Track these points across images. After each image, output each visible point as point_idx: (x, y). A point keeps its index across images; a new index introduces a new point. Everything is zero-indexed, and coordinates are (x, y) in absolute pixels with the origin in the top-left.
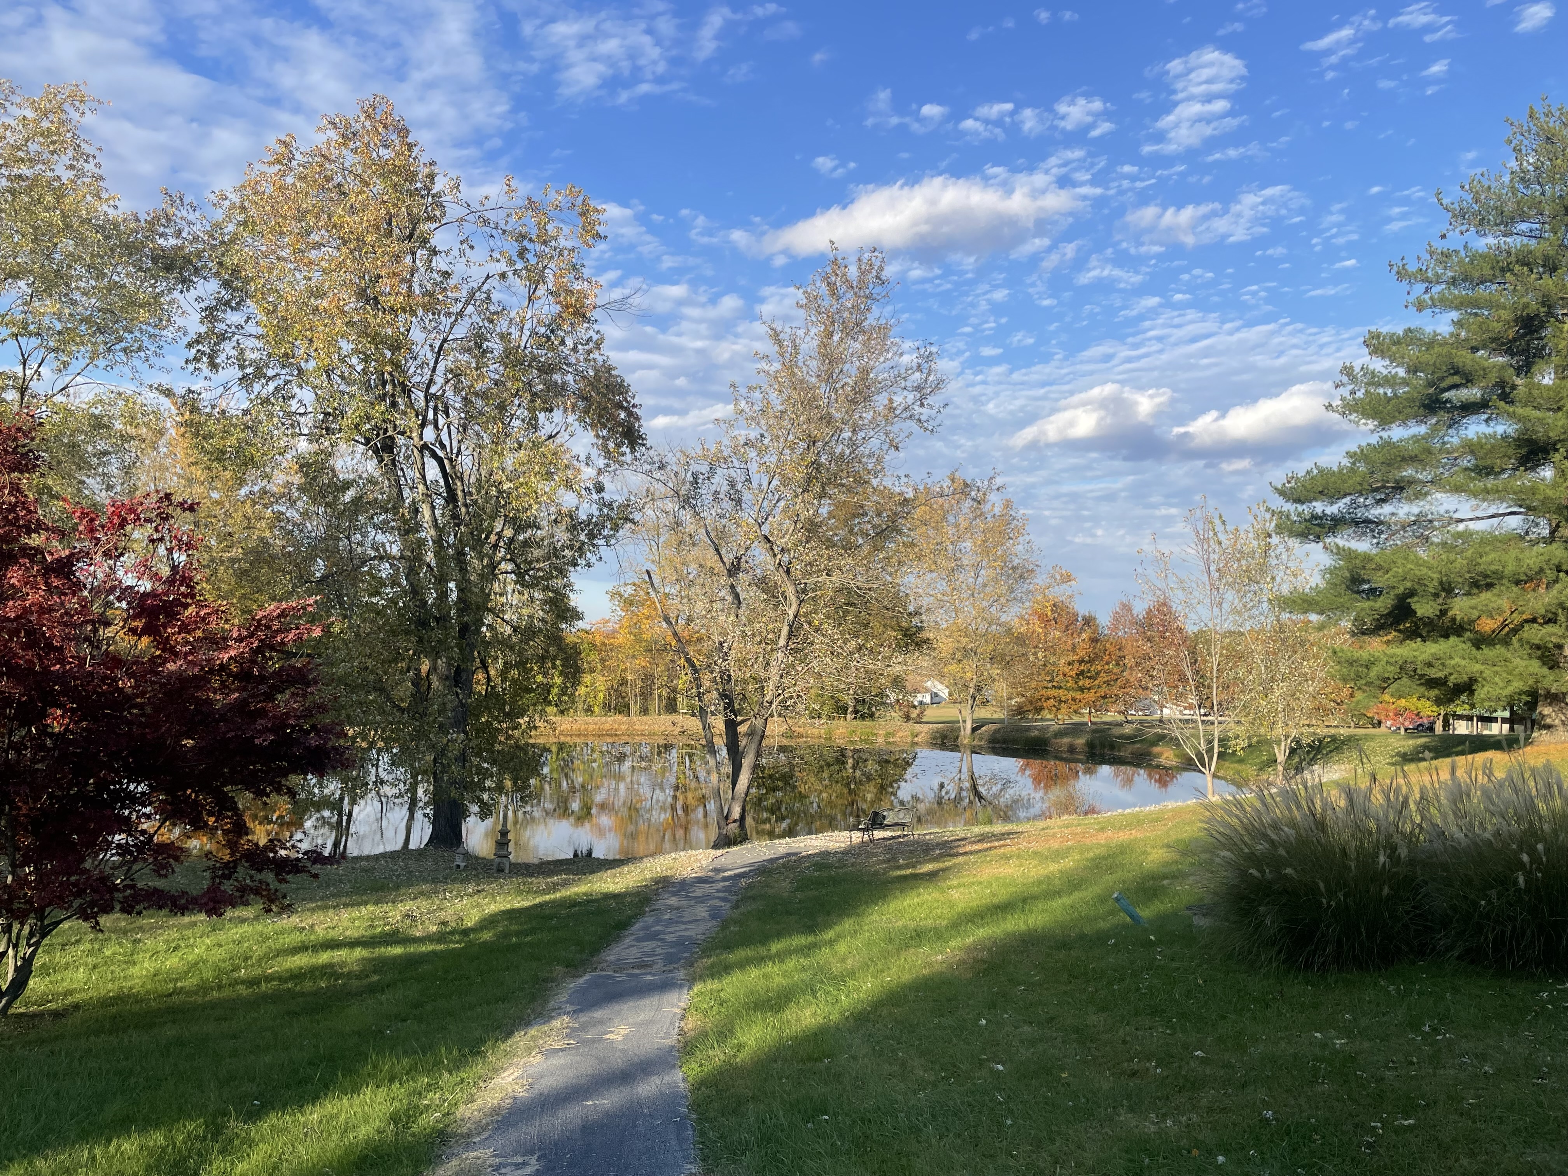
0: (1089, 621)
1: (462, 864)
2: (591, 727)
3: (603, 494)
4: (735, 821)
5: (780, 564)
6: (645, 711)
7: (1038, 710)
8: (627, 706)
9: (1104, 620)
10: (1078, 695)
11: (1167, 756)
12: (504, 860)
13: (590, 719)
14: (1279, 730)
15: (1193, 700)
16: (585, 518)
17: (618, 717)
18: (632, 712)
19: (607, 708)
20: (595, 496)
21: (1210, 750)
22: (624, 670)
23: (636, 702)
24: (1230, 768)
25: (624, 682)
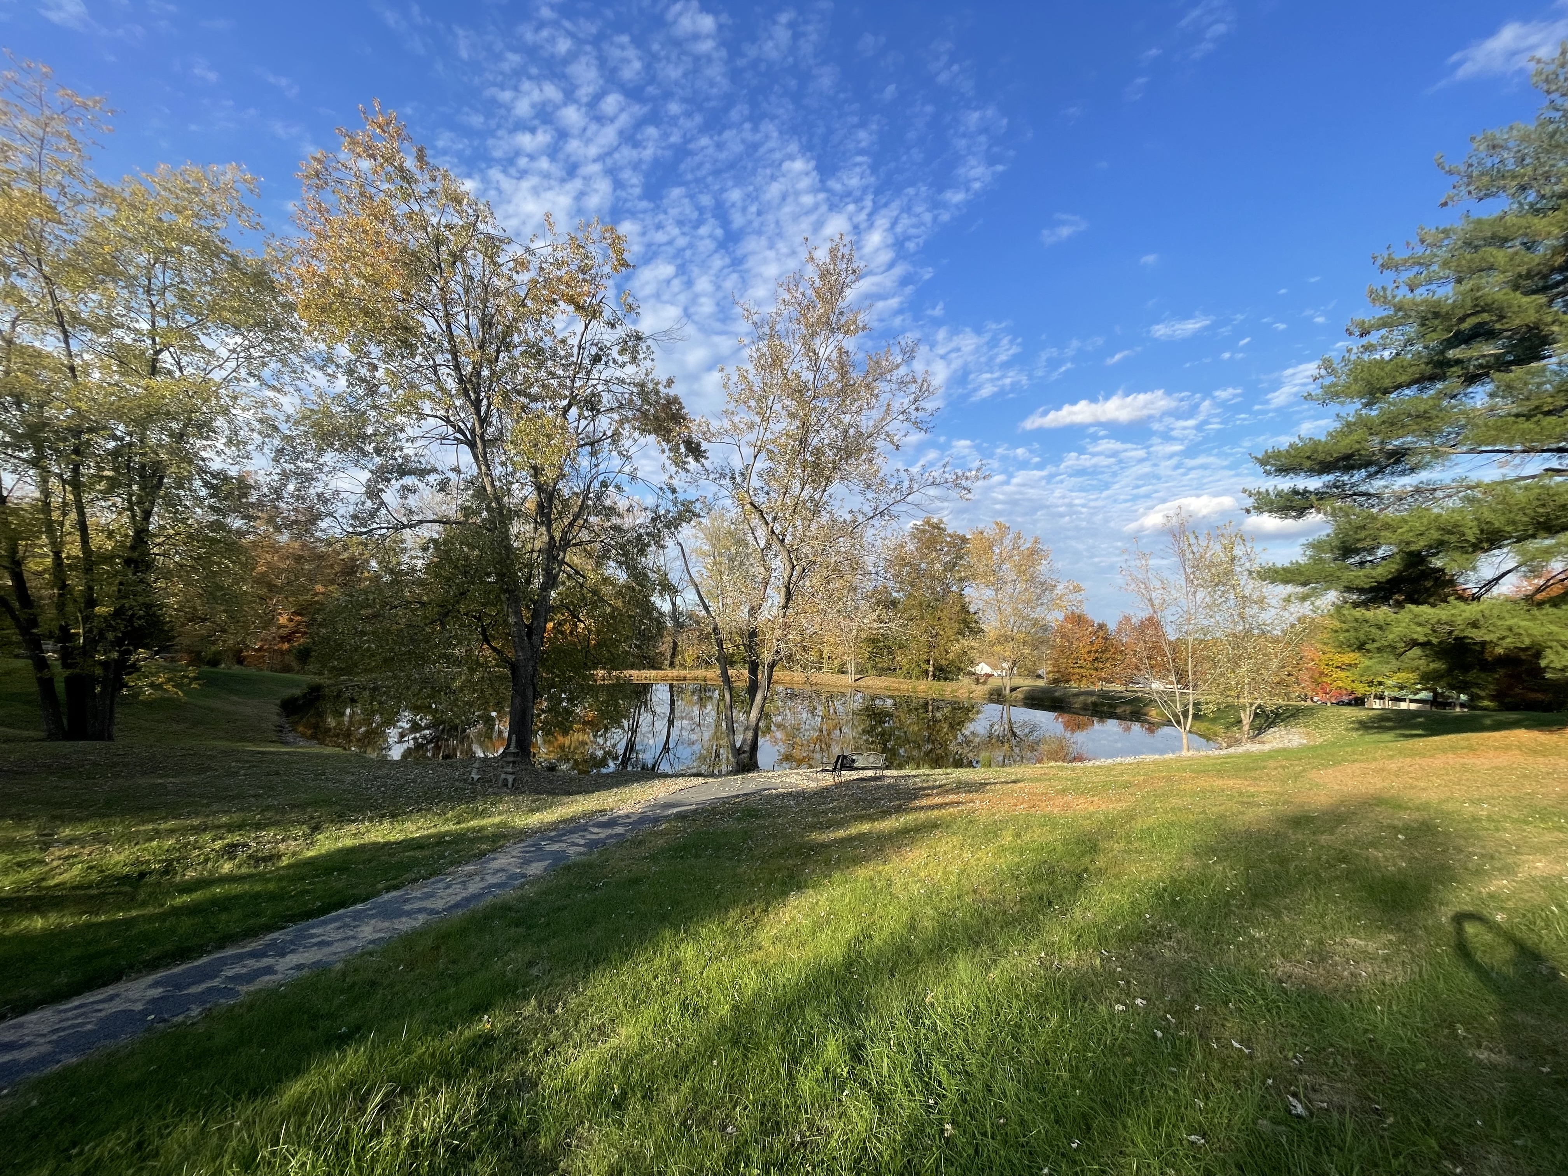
0: (1101, 627)
1: (476, 777)
7: (1068, 681)
9: (1112, 626)
10: (1094, 673)
11: (1153, 714)
12: (508, 776)
14: (1245, 700)
15: (1173, 679)
21: (1185, 714)
24: (1202, 726)
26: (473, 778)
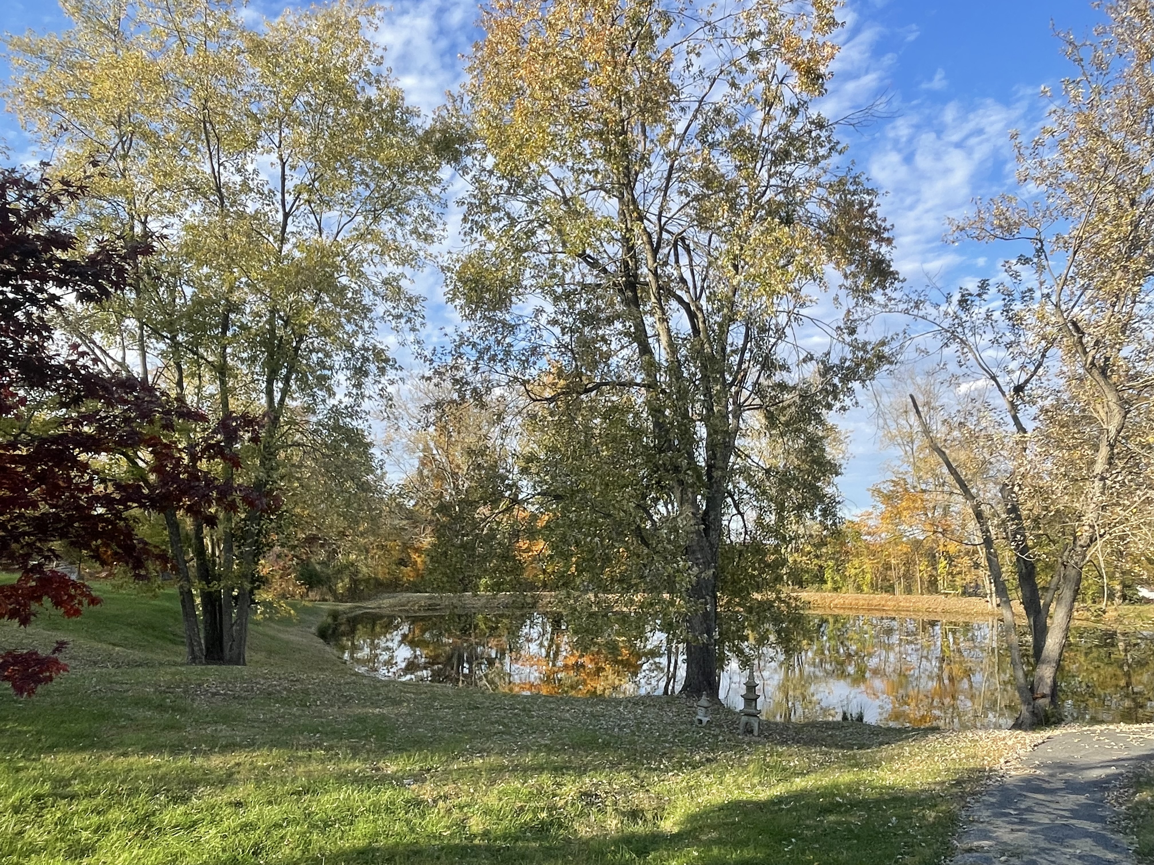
1: (705, 720)
2: (861, 602)
3: (855, 336)
4: (1044, 696)
5: (1092, 363)
6: (909, 590)
8: (892, 586)
12: (753, 720)
13: (860, 596)
16: (837, 362)
17: (885, 595)
18: (897, 591)
19: (874, 587)
20: (848, 339)
22: (889, 555)
23: (900, 583)
25: (888, 567)
26: (700, 721)
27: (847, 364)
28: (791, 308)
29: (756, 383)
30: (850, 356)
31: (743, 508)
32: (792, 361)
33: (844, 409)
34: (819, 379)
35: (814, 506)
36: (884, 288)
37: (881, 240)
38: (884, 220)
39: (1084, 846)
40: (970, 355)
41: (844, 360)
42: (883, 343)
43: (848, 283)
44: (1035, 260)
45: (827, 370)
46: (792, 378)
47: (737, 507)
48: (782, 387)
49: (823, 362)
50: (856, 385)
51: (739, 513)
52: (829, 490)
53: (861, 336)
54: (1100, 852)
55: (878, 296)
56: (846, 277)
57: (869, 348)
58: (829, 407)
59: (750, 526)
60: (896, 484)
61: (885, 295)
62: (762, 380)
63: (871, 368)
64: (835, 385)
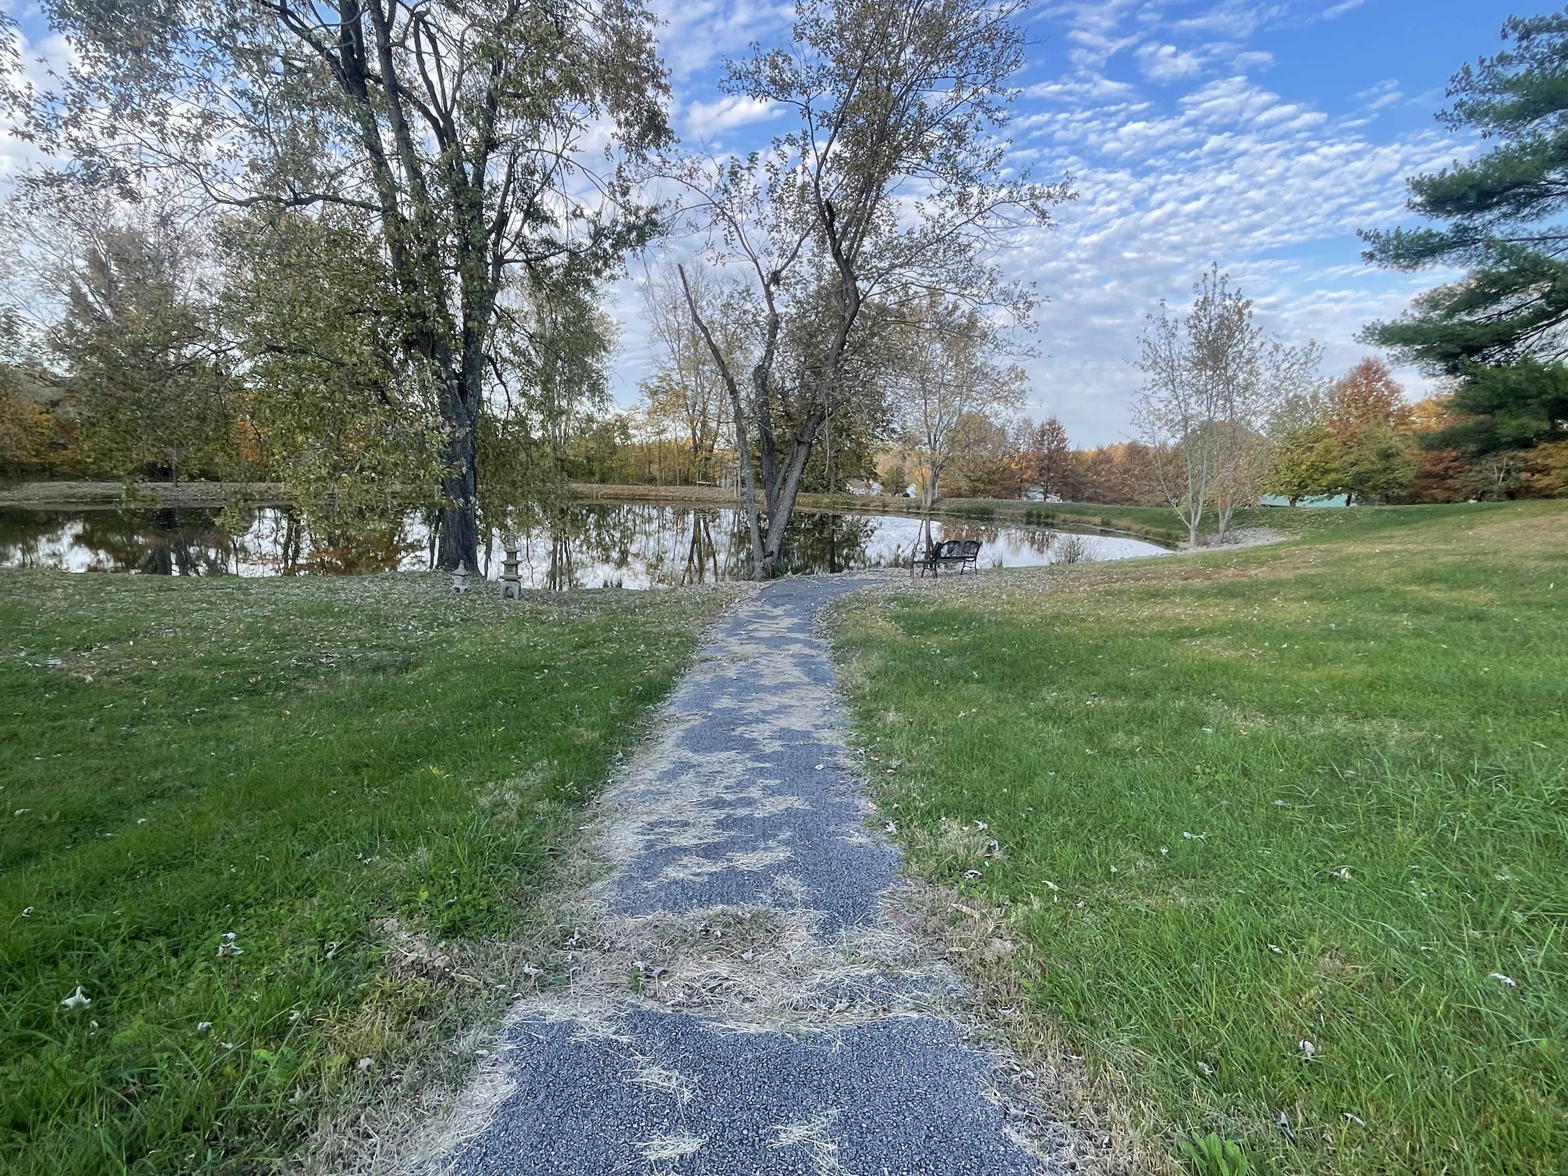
1: (462, 588)
2: (626, 493)
3: (628, 197)
4: (772, 554)
5: (839, 253)
12: (512, 583)
13: (626, 487)
16: (609, 225)
20: (621, 200)
26: (458, 590)
27: (619, 228)
28: (560, 148)
29: (518, 235)
30: (622, 220)
31: (506, 377)
32: (559, 212)
33: (613, 277)
34: (588, 242)
35: (582, 382)
36: (658, 146)
37: (658, 86)
38: (662, 62)
39: (796, 648)
40: (736, 234)
41: (615, 222)
42: (654, 210)
43: (622, 131)
44: (801, 143)
45: (598, 234)
46: (561, 235)
47: (499, 376)
48: (549, 242)
49: (594, 222)
50: (625, 252)
51: (502, 382)
52: (597, 366)
53: (634, 198)
54: (807, 651)
55: (653, 156)
56: (619, 124)
57: (641, 213)
58: (598, 273)
59: (516, 400)
60: (662, 379)
61: (660, 155)
62: (526, 231)
63: (642, 239)
64: (605, 250)
